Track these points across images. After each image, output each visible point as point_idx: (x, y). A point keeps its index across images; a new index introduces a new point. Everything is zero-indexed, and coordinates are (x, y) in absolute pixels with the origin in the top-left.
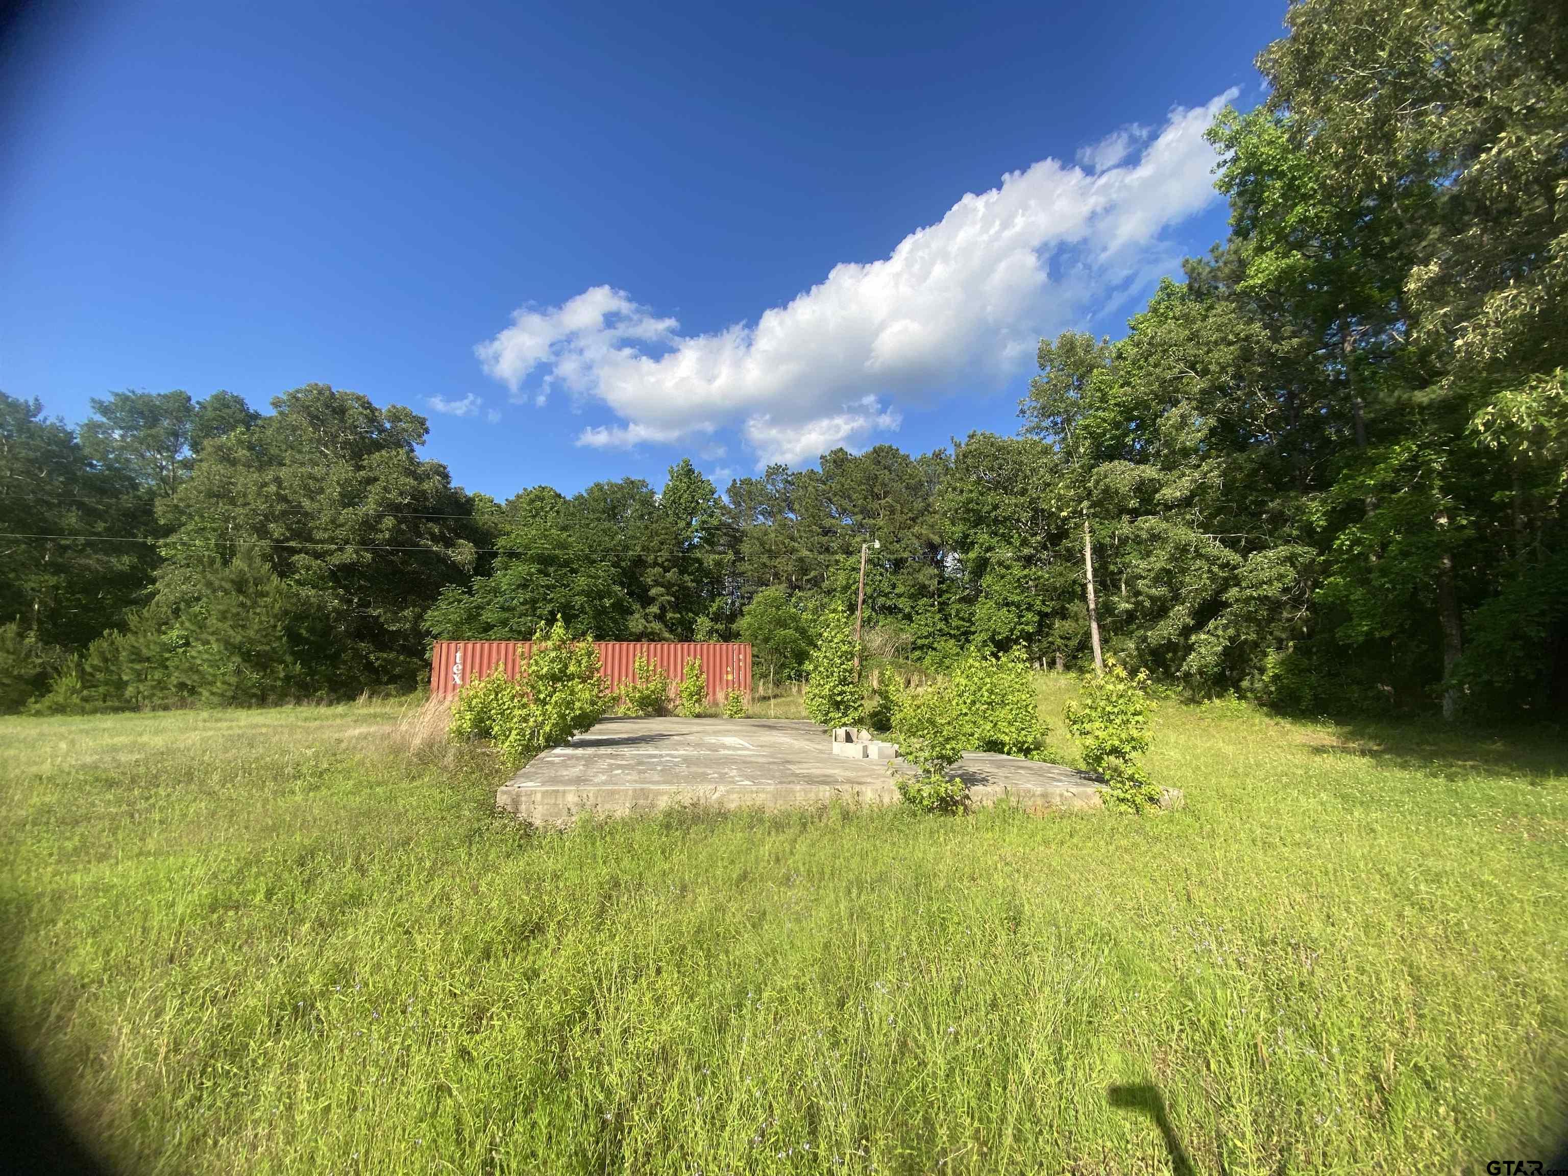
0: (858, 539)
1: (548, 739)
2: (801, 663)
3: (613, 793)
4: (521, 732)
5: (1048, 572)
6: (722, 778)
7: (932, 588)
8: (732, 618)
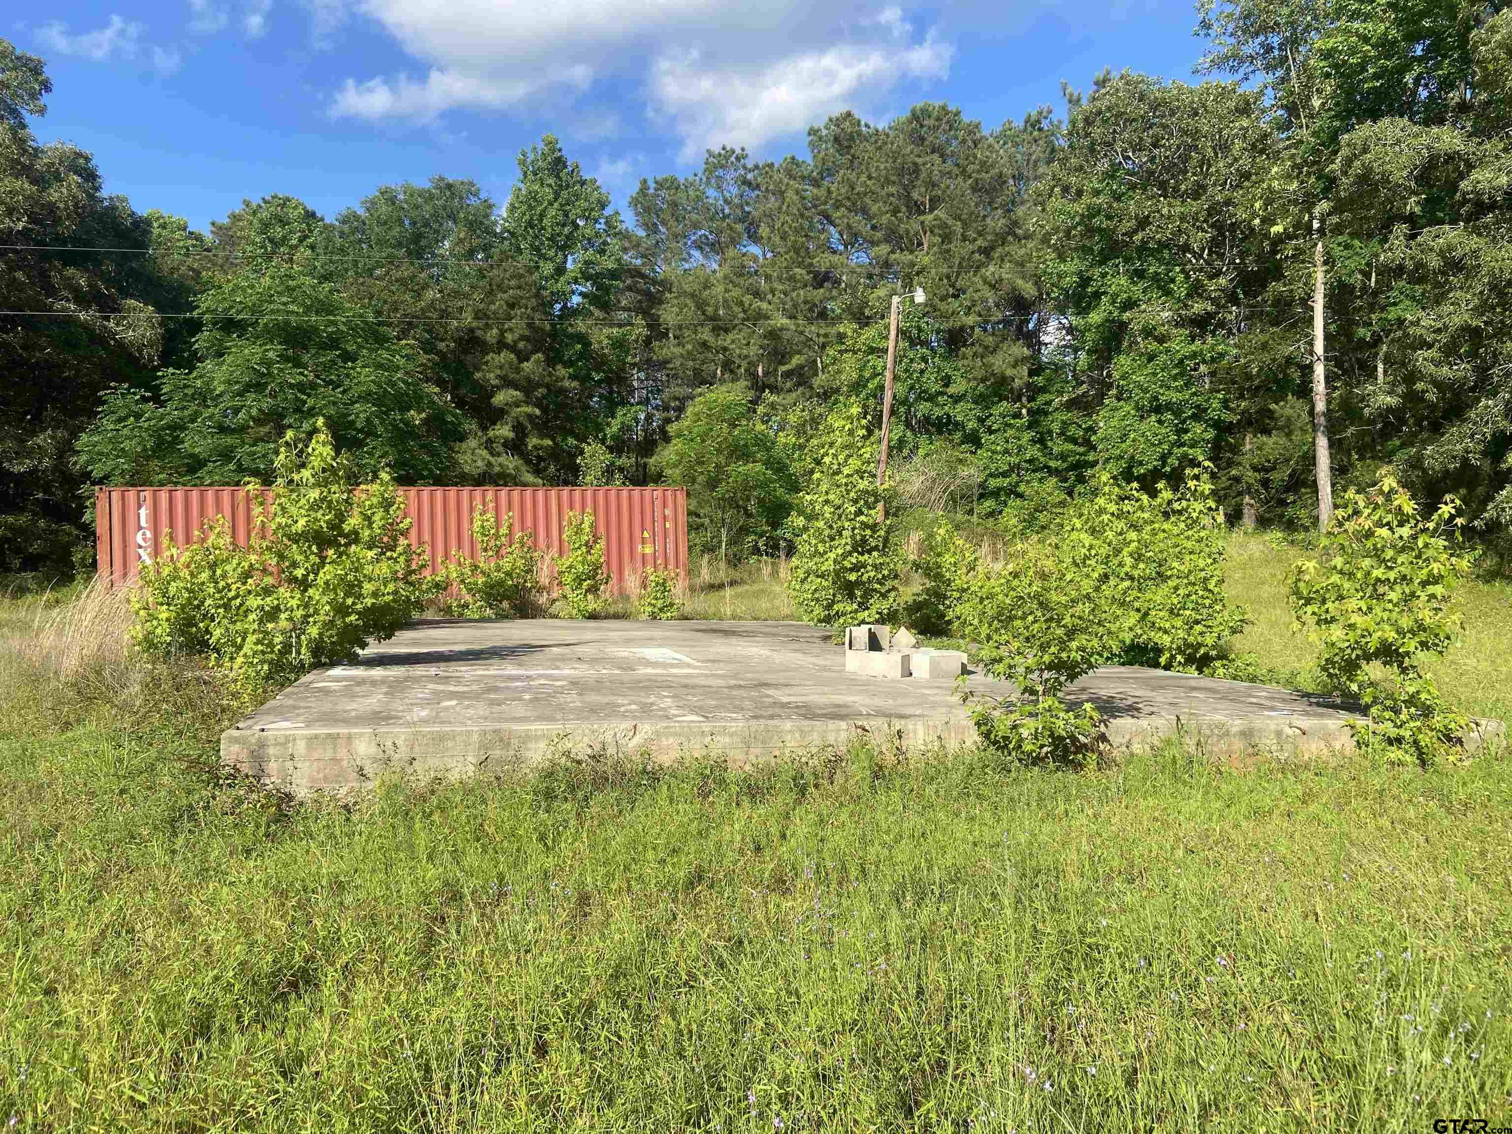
0: (882, 292)
1: (317, 649)
2: (775, 524)
3: (441, 738)
4: (265, 639)
5: (1236, 346)
6: (646, 711)
7: (1017, 383)
8: (648, 447)
